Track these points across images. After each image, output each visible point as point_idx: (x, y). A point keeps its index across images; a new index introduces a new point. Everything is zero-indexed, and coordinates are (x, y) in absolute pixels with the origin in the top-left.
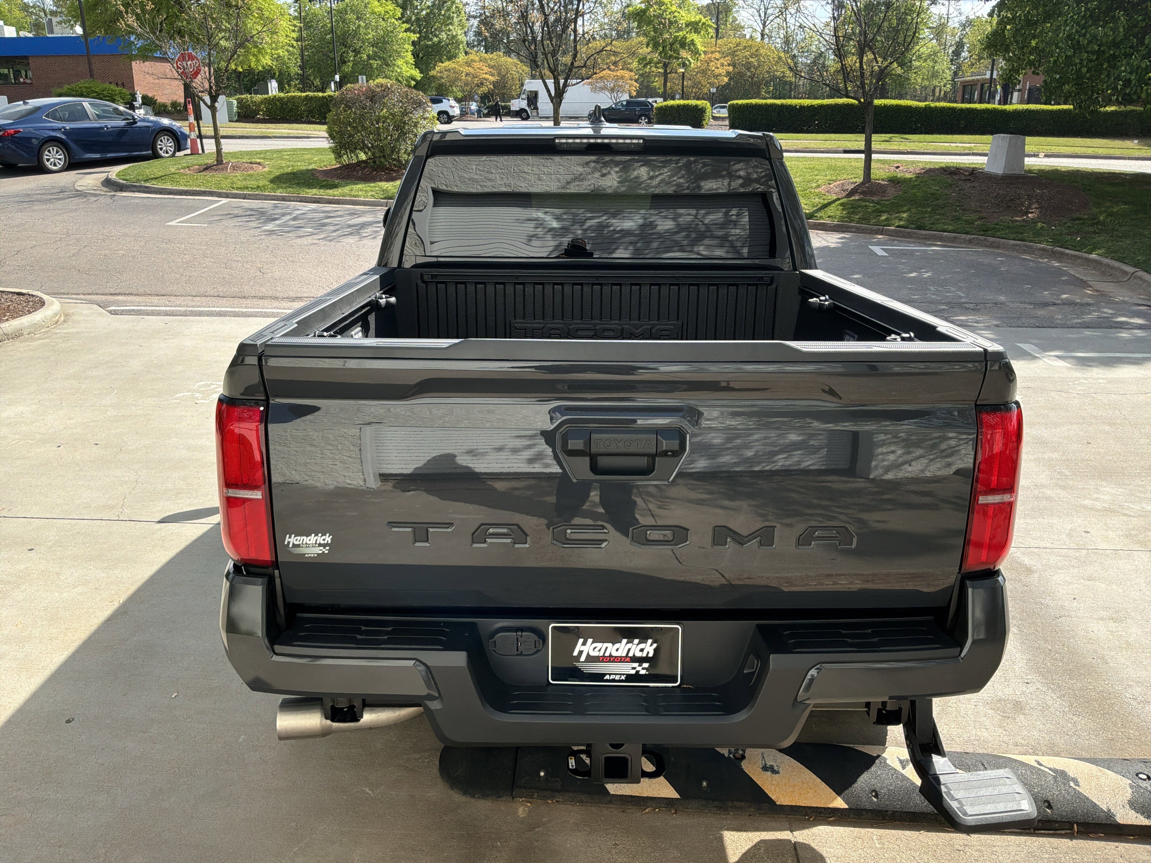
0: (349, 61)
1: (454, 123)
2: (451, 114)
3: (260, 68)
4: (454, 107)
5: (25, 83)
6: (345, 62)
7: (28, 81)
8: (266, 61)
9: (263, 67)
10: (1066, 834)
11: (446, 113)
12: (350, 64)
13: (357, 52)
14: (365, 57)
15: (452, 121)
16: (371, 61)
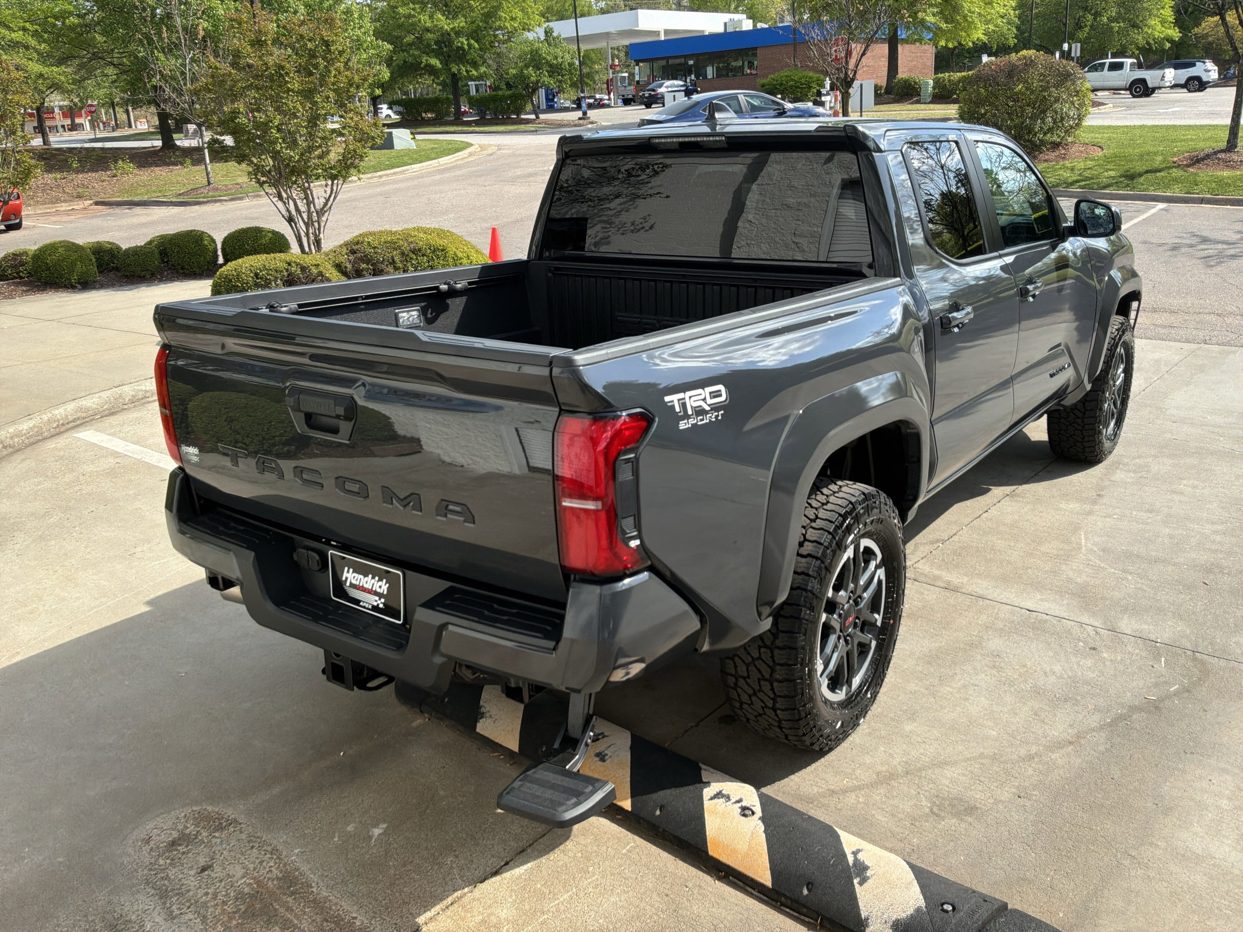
0: (1086, 26)
1: (1208, 90)
2: (1205, 79)
3: (971, 44)
4: (1209, 71)
5: (751, 74)
6: (1081, 28)
7: (754, 72)
8: (979, 35)
9: (973, 43)
10: (809, 922)
11: (1198, 79)
12: (1087, 29)
13: (1097, 15)
14: (1105, 19)
15: (1205, 88)
16: (1113, 24)
